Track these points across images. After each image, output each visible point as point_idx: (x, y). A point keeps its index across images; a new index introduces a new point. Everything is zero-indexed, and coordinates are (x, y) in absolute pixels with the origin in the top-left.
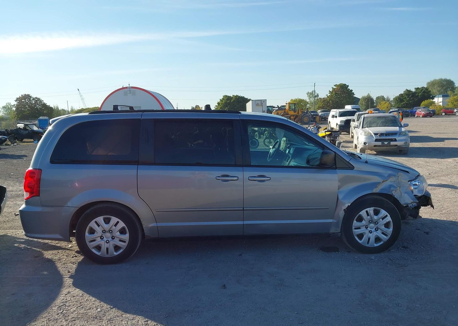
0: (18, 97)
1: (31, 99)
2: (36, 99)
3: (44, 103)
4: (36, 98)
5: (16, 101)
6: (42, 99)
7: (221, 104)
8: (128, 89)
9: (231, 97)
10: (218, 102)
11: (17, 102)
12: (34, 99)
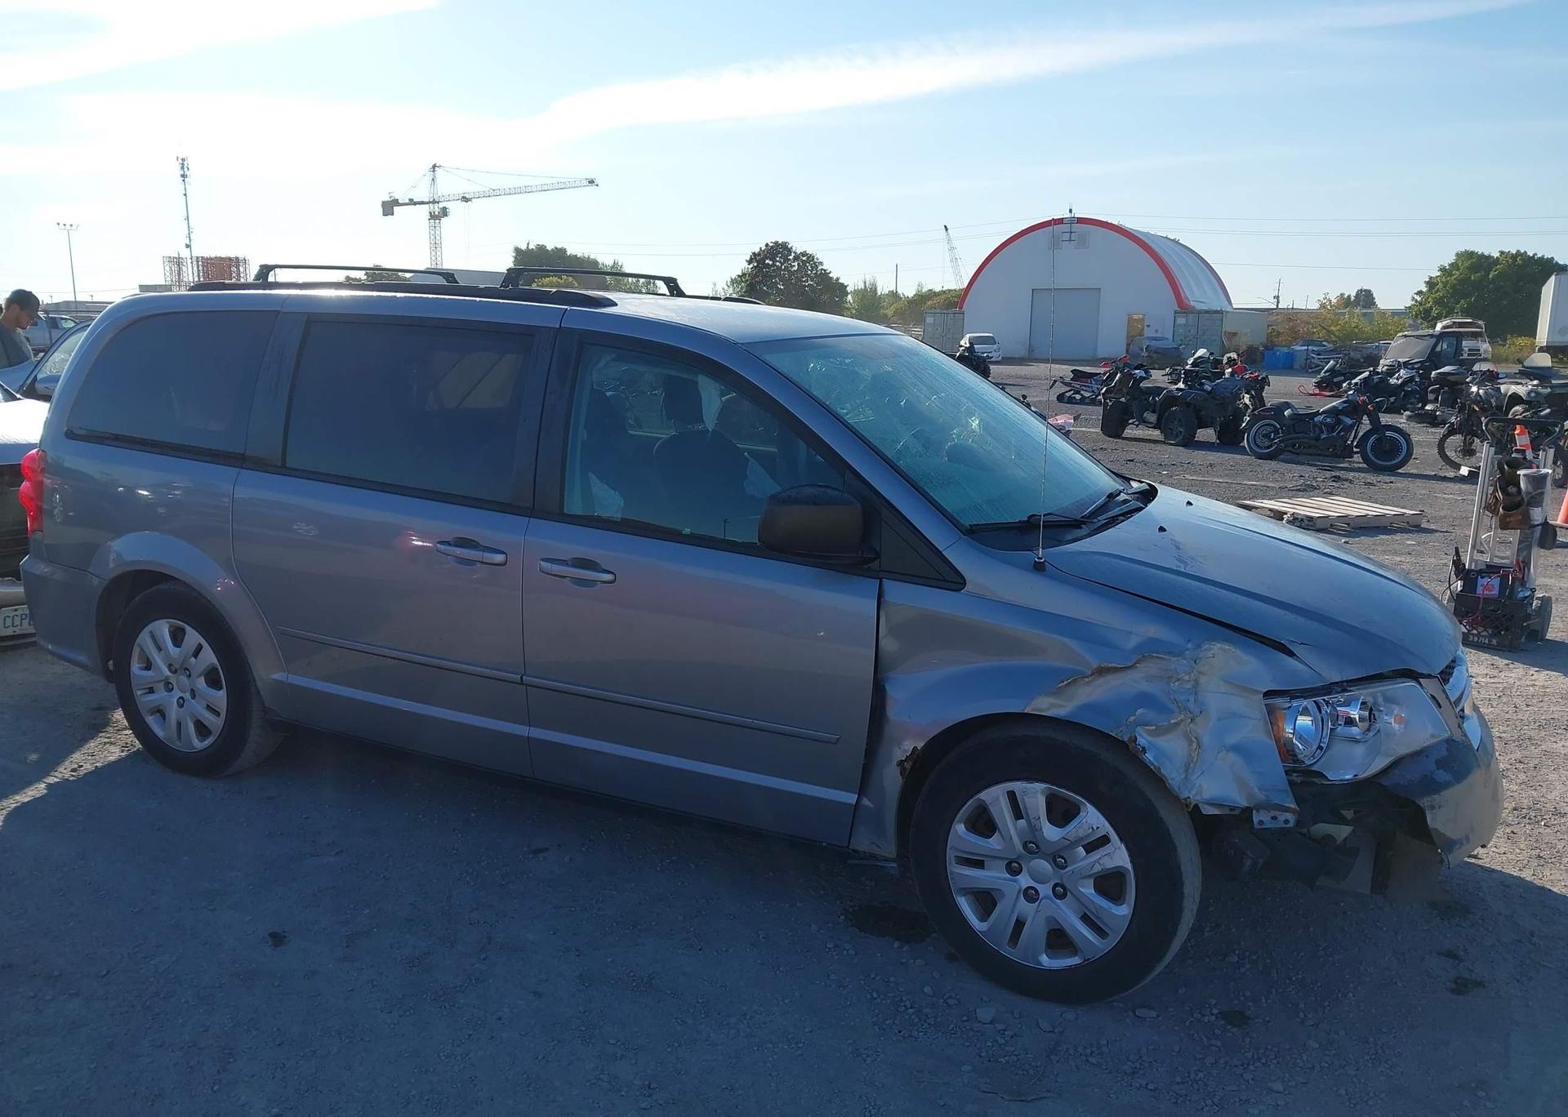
0: (757, 250)
1: (791, 257)
2: (804, 259)
3: (825, 270)
4: (804, 254)
5: (750, 262)
6: (820, 256)
7: (1440, 285)
8: (1065, 227)
9: (1490, 257)
10: (1431, 278)
11: (751, 266)
12: (796, 258)
